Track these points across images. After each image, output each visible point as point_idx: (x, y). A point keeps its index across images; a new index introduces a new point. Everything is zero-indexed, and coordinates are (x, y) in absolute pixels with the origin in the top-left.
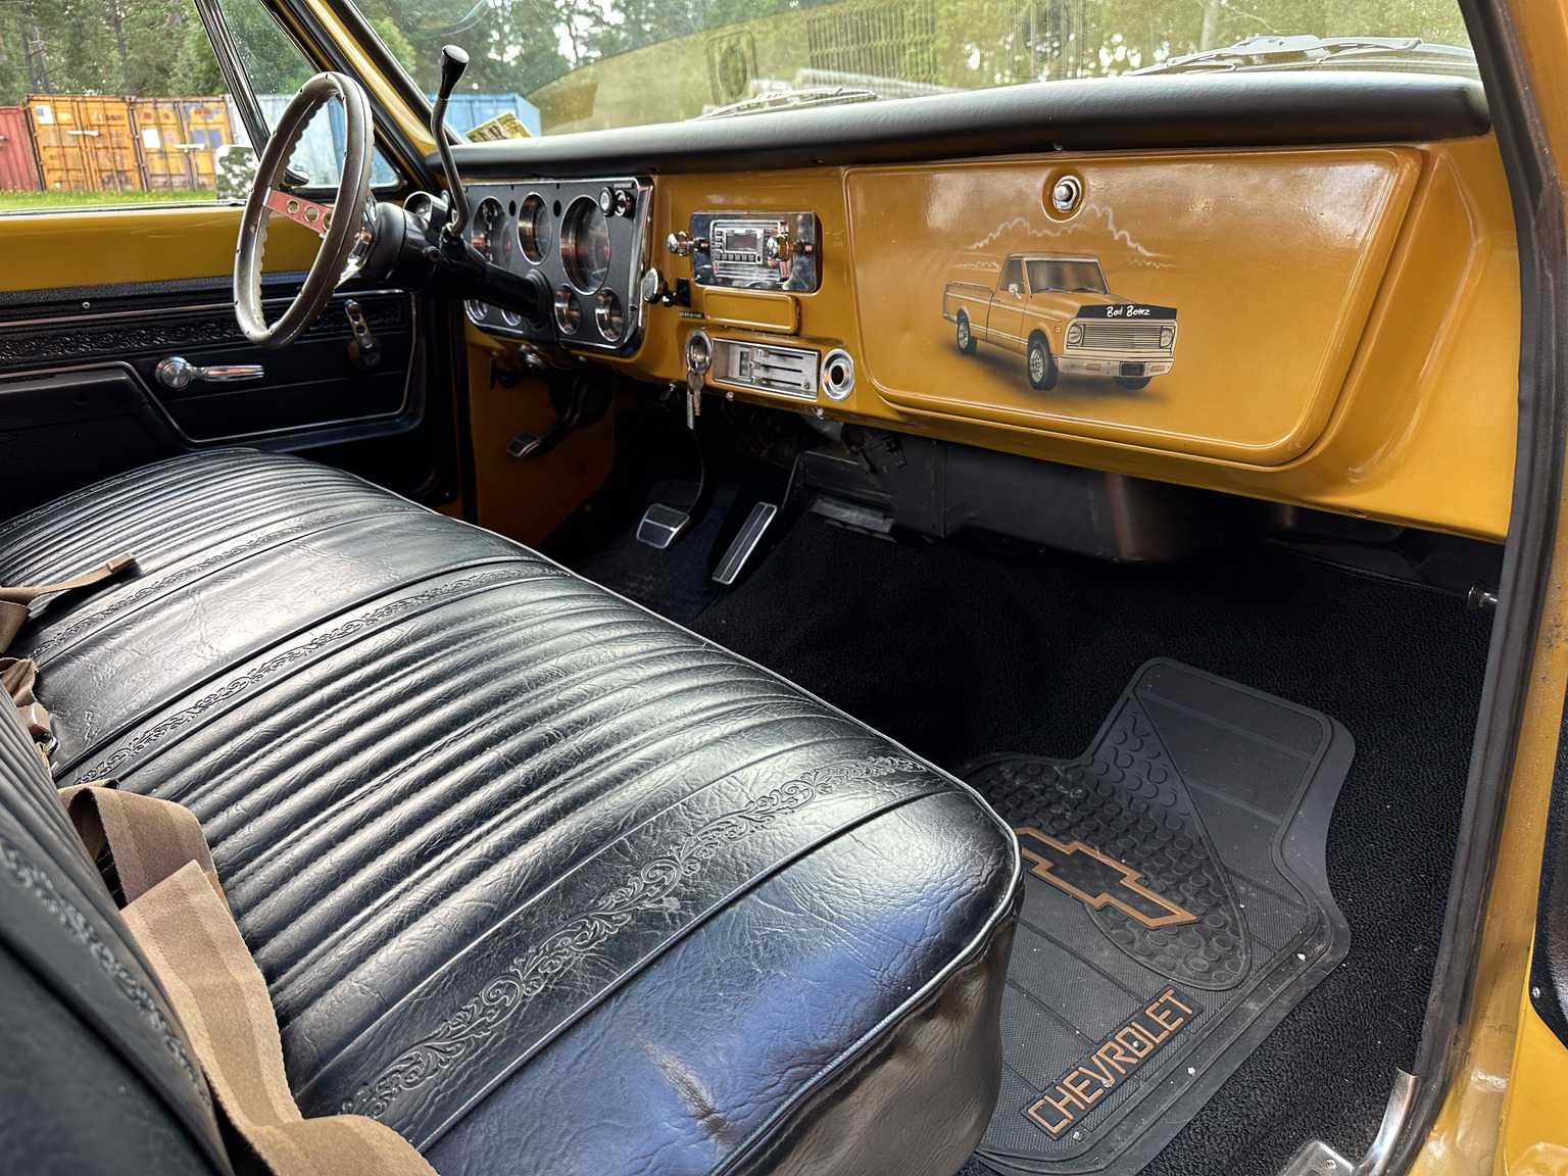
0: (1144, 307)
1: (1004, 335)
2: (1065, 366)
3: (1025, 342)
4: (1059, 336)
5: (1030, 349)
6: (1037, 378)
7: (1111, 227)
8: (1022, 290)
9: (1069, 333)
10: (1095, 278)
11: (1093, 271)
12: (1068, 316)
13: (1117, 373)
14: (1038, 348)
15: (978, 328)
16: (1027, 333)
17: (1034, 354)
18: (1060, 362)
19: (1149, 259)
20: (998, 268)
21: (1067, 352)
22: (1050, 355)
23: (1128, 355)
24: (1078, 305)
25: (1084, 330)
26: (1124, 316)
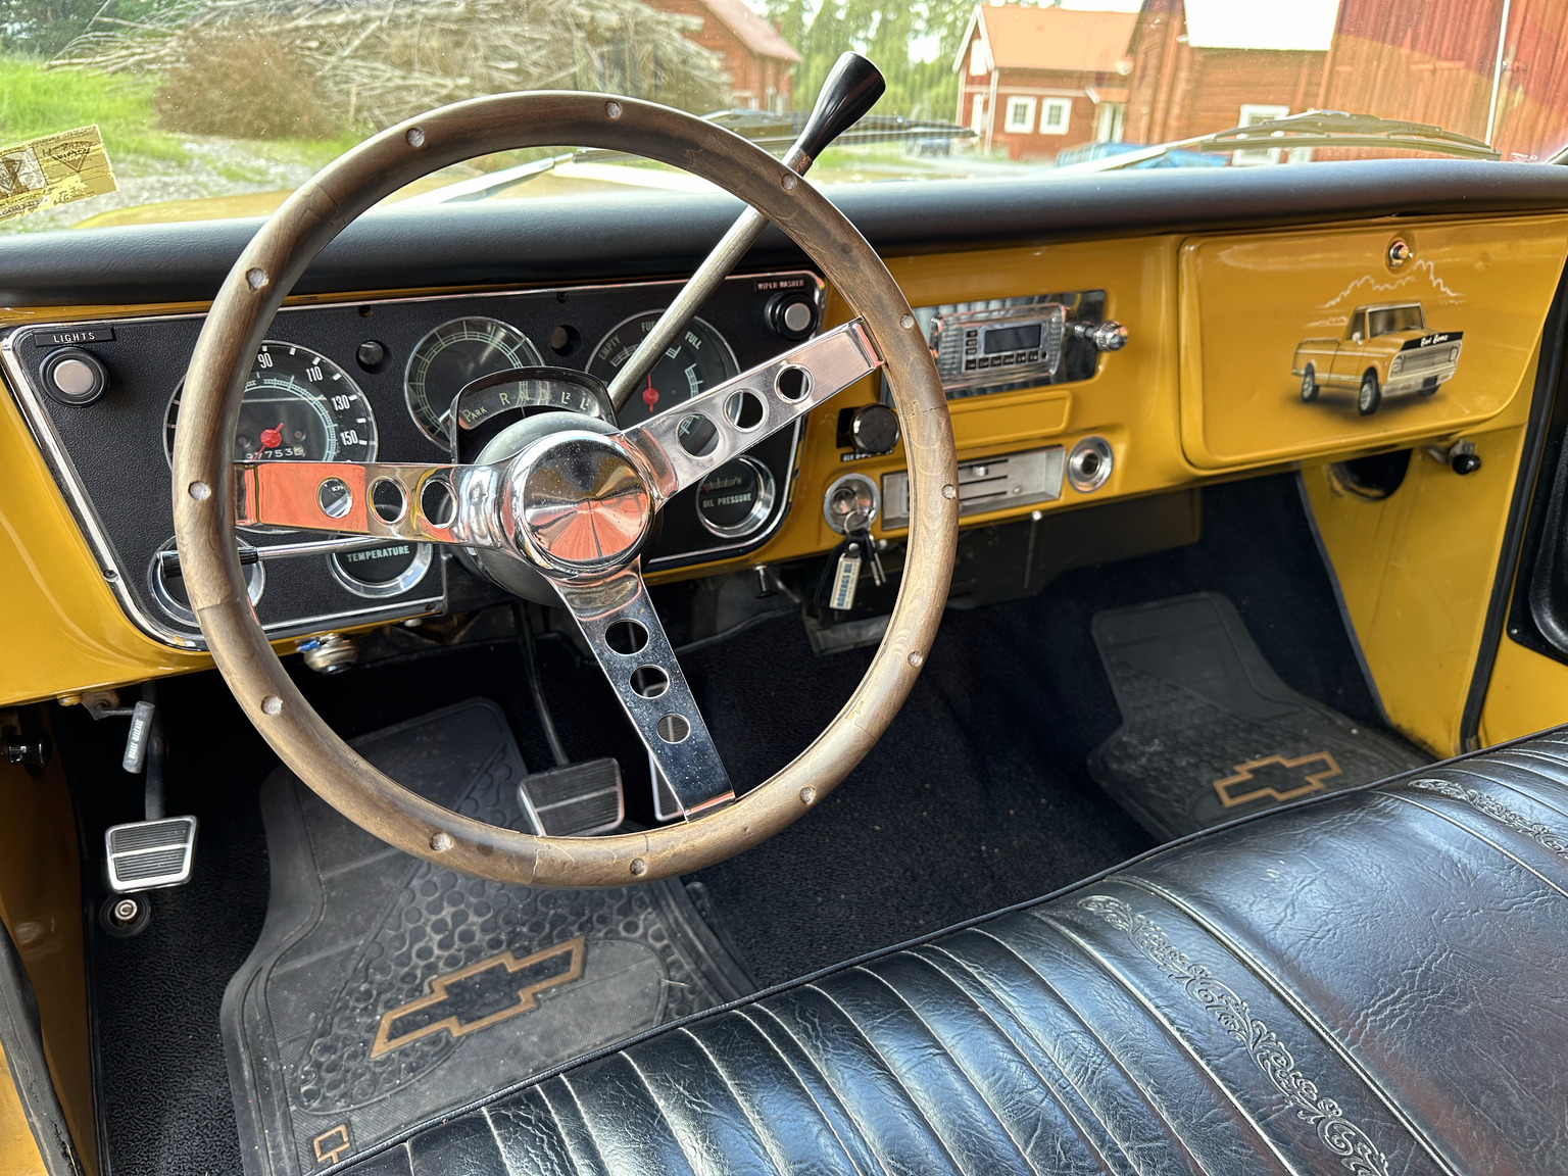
0: (1444, 334)
1: (1344, 378)
2: (1388, 392)
3: (1359, 379)
4: (1386, 368)
5: (1363, 384)
6: (1364, 407)
7: (1432, 277)
8: (1363, 337)
9: (1394, 365)
10: (1417, 318)
11: (1416, 314)
12: (1393, 351)
13: (1420, 388)
14: (1370, 382)
15: (1321, 376)
16: (1363, 370)
17: (1366, 387)
18: (1384, 389)
19: (1453, 298)
20: (1346, 321)
21: (1390, 379)
22: (1377, 385)
23: (1428, 373)
24: (1402, 341)
25: (1404, 360)
26: (1432, 344)
